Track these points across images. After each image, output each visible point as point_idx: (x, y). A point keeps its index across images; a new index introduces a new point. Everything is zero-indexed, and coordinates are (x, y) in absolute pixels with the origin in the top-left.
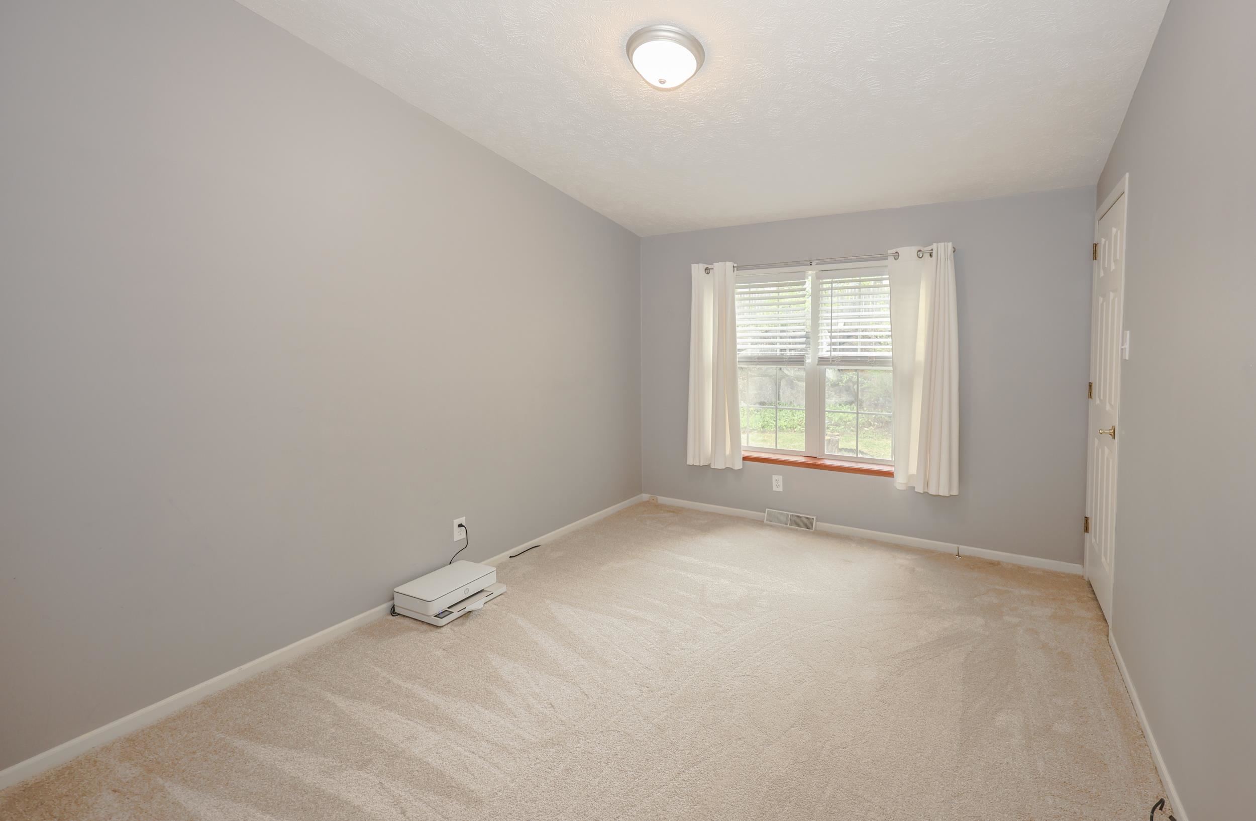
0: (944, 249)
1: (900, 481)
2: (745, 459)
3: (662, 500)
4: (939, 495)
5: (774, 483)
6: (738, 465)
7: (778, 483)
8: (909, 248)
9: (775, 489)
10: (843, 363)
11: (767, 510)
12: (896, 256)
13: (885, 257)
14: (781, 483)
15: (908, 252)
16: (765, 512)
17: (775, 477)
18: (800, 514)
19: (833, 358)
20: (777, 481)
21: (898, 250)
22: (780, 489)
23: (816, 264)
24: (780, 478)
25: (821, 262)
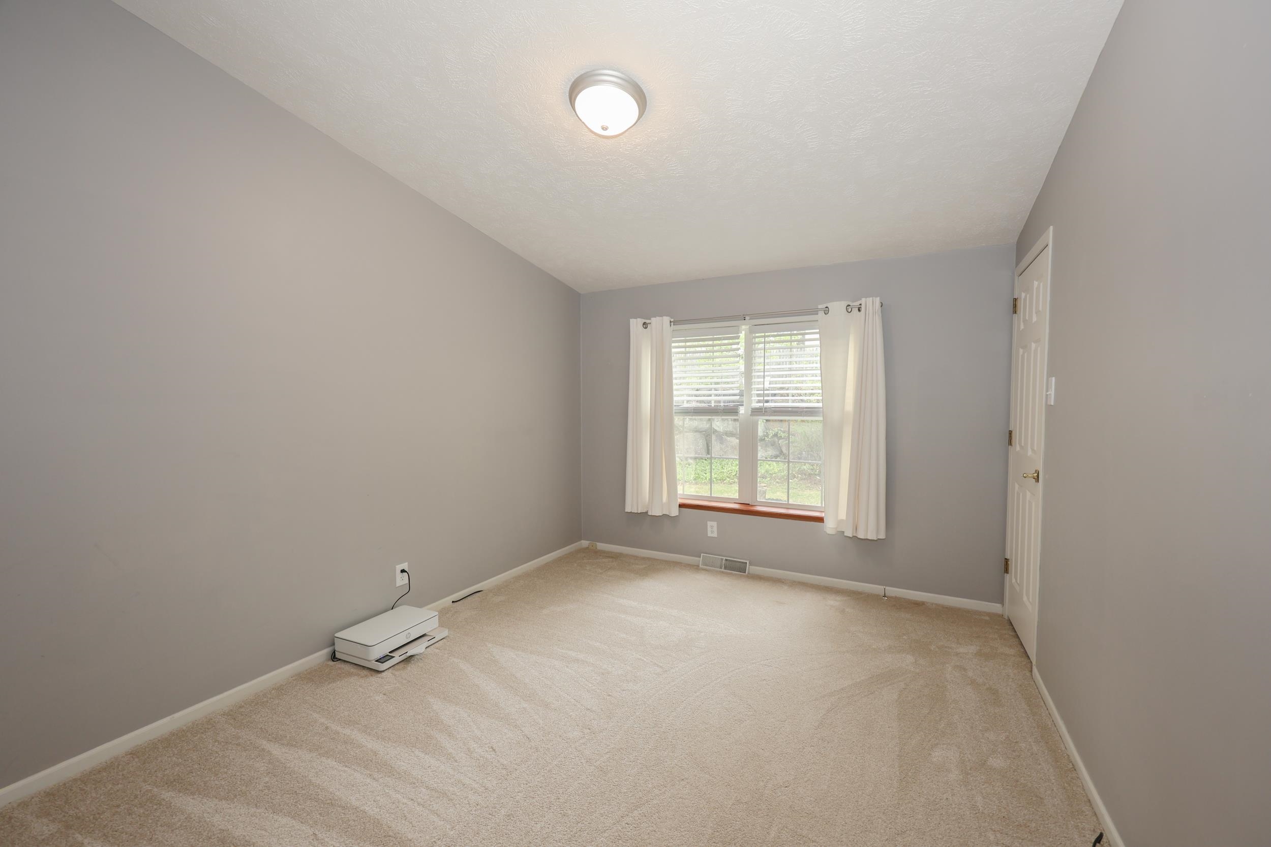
0: (872, 304)
1: (830, 526)
2: (682, 506)
3: (601, 546)
4: (867, 539)
5: (709, 529)
6: (675, 511)
7: (712, 528)
8: (838, 303)
9: (710, 534)
10: (776, 414)
11: (702, 554)
12: (826, 311)
13: (815, 312)
14: (715, 529)
15: (838, 307)
16: (700, 557)
17: (710, 524)
18: (734, 558)
19: (766, 408)
20: (712, 527)
21: (829, 305)
22: (715, 535)
23: (750, 319)
24: (715, 524)
25: (754, 316)
